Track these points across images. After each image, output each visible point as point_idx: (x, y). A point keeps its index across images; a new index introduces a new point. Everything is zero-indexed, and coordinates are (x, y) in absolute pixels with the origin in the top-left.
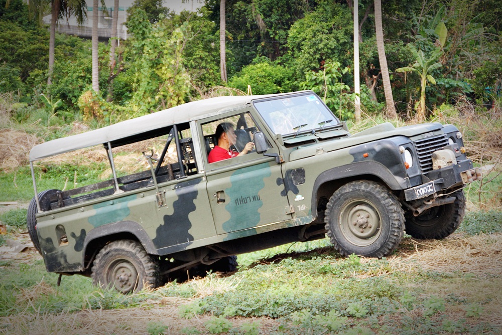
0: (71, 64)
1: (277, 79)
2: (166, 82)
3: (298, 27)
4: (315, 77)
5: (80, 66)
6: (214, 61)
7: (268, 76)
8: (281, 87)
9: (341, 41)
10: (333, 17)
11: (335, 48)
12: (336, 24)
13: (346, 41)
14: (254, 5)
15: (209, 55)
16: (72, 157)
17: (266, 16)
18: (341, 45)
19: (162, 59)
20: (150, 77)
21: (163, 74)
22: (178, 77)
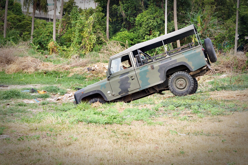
0: (43, 30)
1: (131, 38)
2: (85, 39)
3: (140, 16)
4: (149, 38)
5: (47, 31)
6: (104, 30)
7: (127, 37)
8: (133, 42)
9: (159, 23)
10: (155, 13)
11: (156, 26)
12: (157, 16)
13: (161, 23)
14: (121, 7)
15: (102, 27)
16: (56, 68)
17: (126, 11)
18: (159, 24)
19: (84, 29)
20: (78, 36)
21: (84, 35)
22: (90, 36)
